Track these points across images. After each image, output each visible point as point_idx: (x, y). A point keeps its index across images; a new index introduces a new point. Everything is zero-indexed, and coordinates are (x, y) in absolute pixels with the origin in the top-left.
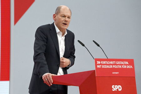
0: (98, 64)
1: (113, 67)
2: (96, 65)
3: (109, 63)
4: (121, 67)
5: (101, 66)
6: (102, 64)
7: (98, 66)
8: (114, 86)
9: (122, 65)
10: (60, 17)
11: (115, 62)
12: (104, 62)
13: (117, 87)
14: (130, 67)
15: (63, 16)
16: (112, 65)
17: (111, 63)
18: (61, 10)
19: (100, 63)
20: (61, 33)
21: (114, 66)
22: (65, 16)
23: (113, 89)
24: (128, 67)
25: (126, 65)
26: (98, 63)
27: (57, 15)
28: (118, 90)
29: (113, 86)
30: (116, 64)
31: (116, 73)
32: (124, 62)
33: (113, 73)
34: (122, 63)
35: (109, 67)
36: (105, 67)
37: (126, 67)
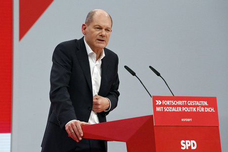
0: (158, 106)
1: (182, 110)
2: (155, 106)
3: (175, 103)
4: (196, 109)
5: (162, 108)
6: (164, 106)
7: (158, 109)
8: (184, 141)
9: (198, 106)
10: (93, 30)
11: (186, 102)
12: (168, 102)
13: (188, 143)
14: (210, 110)
15: (98, 28)
16: (181, 106)
17: (180, 103)
18: (95, 17)
19: (161, 103)
20: (95, 55)
21: (184, 109)
22: (100, 28)
23: (183, 147)
24: (208, 110)
25: (204, 107)
26: (157, 104)
27: (88, 25)
29: (182, 141)
30: (187, 106)
31: (187, 120)
32: (201, 102)
33: (182, 120)
34: (197, 103)
35: (176, 111)
36: (170, 109)
37: (204, 110)
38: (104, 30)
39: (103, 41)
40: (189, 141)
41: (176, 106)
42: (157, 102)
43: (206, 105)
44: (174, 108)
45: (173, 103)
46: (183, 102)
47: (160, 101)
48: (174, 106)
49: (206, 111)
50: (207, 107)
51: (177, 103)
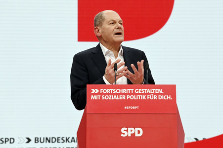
0: (94, 94)
1: (126, 98)
4: (146, 97)
5: (99, 96)
6: (103, 94)
8: (126, 129)
9: (149, 94)
11: (132, 90)
13: (131, 131)
14: (166, 97)
15: (112, 23)
16: (126, 94)
17: (124, 91)
19: (97, 91)
21: (129, 97)
22: (114, 23)
23: (124, 134)
24: (163, 97)
28: (133, 135)
29: (124, 129)
30: (134, 94)
31: (132, 108)
32: (154, 90)
33: (125, 108)
34: (149, 91)
35: (118, 99)
36: (110, 98)
37: (157, 98)
38: (118, 23)
40: (133, 129)
41: (119, 94)
42: (93, 91)
43: (161, 92)
44: (115, 96)
45: (115, 91)
46: (129, 90)
47: (96, 90)
48: (116, 94)
49: (159, 99)
50: (161, 94)
51: (120, 91)
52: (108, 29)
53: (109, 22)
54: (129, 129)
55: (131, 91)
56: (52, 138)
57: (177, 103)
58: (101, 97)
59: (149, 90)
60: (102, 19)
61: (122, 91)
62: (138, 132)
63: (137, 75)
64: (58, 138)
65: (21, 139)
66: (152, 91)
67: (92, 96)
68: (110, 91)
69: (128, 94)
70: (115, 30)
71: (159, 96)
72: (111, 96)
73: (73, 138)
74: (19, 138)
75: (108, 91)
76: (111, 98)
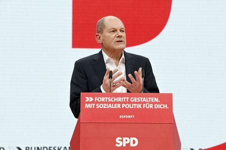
0: (88, 103)
1: (121, 106)
4: (142, 106)
5: (94, 104)
6: (97, 102)
7: (88, 106)
8: (121, 139)
9: (145, 103)
11: (128, 98)
13: (126, 140)
14: (162, 106)
15: (113, 31)
16: (121, 103)
17: (119, 99)
19: (92, 100)
21: (124, 105)
22: (115, 31)
23: (119, 144)
24: (159, 106)
26: (87, 101)
28: (128, 145)
29: (119, 138)
30: (130, 102)
31: (127, 117)
32: (150, 98)
33: (120, 117)
34: (144, 100)
35: (113, 107)
36: (104, 106)
37: (154, 107)
38: (119, 31)
39: (121, 41)
40: (128, 139)
41: (114, 103)
42: (88, 99)
43: (157, 101)
44: (110, 105)
45: (110, 100)
46: (125, 98)
47: (91, 98)
48: (111, 103)
49: (155, 108)
50: (157, 103)
51: (115, 99)
52: (109, 37)
53: (109, 30)
54: (124, 139)
55: (126, 99)
56: (44, 148)
57: (173, 112)
58: (95, 106)
59: (144, 98)
60: (103, 26)
61: (117, 99)
62: (133, 142)
63: (136, 85)
64: (50, 147)
65: (12, 149)
66: (148, 100)
67: (86, 105)
68: (105, 100)
69: (123, 103)
70: (115, 38)
71: (155, 105)
72: (105, 105)
73: (65, 148)
74: (9, 147)
75: (103, 99)
76: (106, 106)
